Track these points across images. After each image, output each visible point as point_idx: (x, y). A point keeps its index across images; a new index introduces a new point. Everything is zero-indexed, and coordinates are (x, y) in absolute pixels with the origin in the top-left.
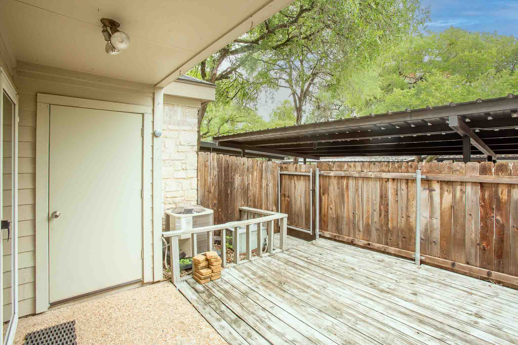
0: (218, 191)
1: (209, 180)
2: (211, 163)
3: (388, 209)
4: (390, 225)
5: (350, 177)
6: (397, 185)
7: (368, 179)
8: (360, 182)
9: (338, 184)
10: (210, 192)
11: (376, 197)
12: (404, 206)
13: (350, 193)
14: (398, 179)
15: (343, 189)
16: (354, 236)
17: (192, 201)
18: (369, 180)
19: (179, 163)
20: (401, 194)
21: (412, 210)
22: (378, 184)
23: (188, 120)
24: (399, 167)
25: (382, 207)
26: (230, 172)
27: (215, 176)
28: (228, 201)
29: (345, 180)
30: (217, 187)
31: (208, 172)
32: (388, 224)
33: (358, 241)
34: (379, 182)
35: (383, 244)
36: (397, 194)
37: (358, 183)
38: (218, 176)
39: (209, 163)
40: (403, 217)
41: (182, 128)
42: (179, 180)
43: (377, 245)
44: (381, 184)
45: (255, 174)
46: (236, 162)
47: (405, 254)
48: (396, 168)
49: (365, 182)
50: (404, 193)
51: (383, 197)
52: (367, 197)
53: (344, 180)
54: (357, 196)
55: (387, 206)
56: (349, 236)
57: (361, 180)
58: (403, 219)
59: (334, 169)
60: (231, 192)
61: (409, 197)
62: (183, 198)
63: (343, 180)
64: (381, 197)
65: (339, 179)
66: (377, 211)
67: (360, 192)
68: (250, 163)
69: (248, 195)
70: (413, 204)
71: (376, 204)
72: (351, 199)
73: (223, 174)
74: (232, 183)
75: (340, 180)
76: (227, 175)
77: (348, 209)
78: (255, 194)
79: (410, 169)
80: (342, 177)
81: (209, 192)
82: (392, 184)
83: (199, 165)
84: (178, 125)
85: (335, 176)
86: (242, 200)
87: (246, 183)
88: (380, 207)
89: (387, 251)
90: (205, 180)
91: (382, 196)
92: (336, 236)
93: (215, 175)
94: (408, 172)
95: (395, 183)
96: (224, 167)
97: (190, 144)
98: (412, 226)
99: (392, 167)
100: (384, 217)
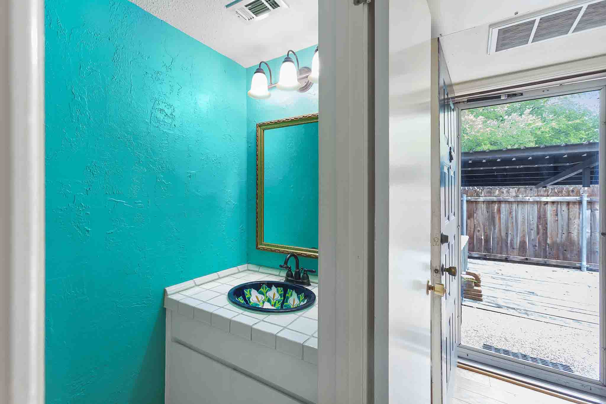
3: (547, 228)
4: (549, 241)
5: (502, 201)
6: (557, 208)
7: (524, 203)
8: (514, 206)
9: (487, 208)
11: (533, 218)
12: (565, 224)
13: (502, 216)
14: (558, 202)
15: (493, 213)
16: (507, 253)
18: (526, 204)
20: (562, 215)
21: (573, 228)
22: (536, 207)
24: (560, 192)
25: (540, 227)
29: (497, 205)
32: (546, 240)
33: (514, 257)
34: (536, 206)
35: (542, 257)
36: (557, 215)
37: (512, 207)
40: (564, 234)
43: (536, 259)
44: (539, 206)
47: (569, 264)
48: (556, 193)
49: (520, 206)
50: (565, 213)
51: (542, 218)
52: (523, 219)
53: (495, 205)
54: (510, 218)
55: (546, 225)
56: (501, 254)
57: (516, 204)
58: (564, 235)
59: (483, 195)
61: (571, 217)
63: (493, 205)
64: (539, 218)
65: (489, 204)
66: (535, 230)
67: (514, 215)
70: (574, 222)
71: (533, 224)
72: (503, 221)
75: (491, 205)
77: (500, 230)
79: (571, 194)
80: (493, 202)
82: (552, 207)
85: (484, 202)
88: (538, 227)
89: (547, 263)
91: (540, 216)
92: (487, 255)
94: (569, 195)
95: (555, 205)
98: (574, 240)
99: (551, 192)
100: (543, 235)
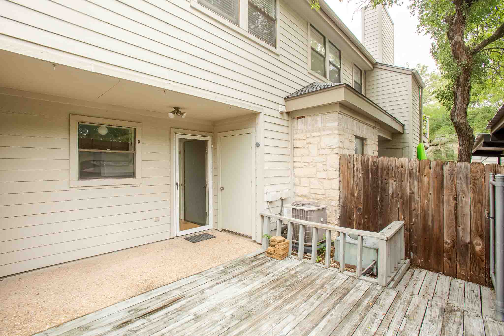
0: (364, 195)
1: (352, 182)
2: (354, 164)
10: (353, 196)
17: (333, 200)
19: (320, 165)
23: (328, 125)
26: (380, 175)
27: (359, 179)
28: (377, 209)
30: (362, 191)
31: (350, 174)
38: (364, 178)
39: (352, 165)
41: (323, 133)
42: (321, 180)
45: (426, 179)
46: (389, 164)
60: (382, 200)
62: (324, 196)
68: (415, 165)
69: (410, 207)
73: (370, 176)
74: (384, 189)
76: (375, 179)
78: (426, 209)
81: (352, 194)
83: (341, 167)
84: (319, 131)
86: (400, 213)
87: (408, 192)
90: (348, 182)
93: (359, 177)
96: (372, 170)
97: (330, 147)
